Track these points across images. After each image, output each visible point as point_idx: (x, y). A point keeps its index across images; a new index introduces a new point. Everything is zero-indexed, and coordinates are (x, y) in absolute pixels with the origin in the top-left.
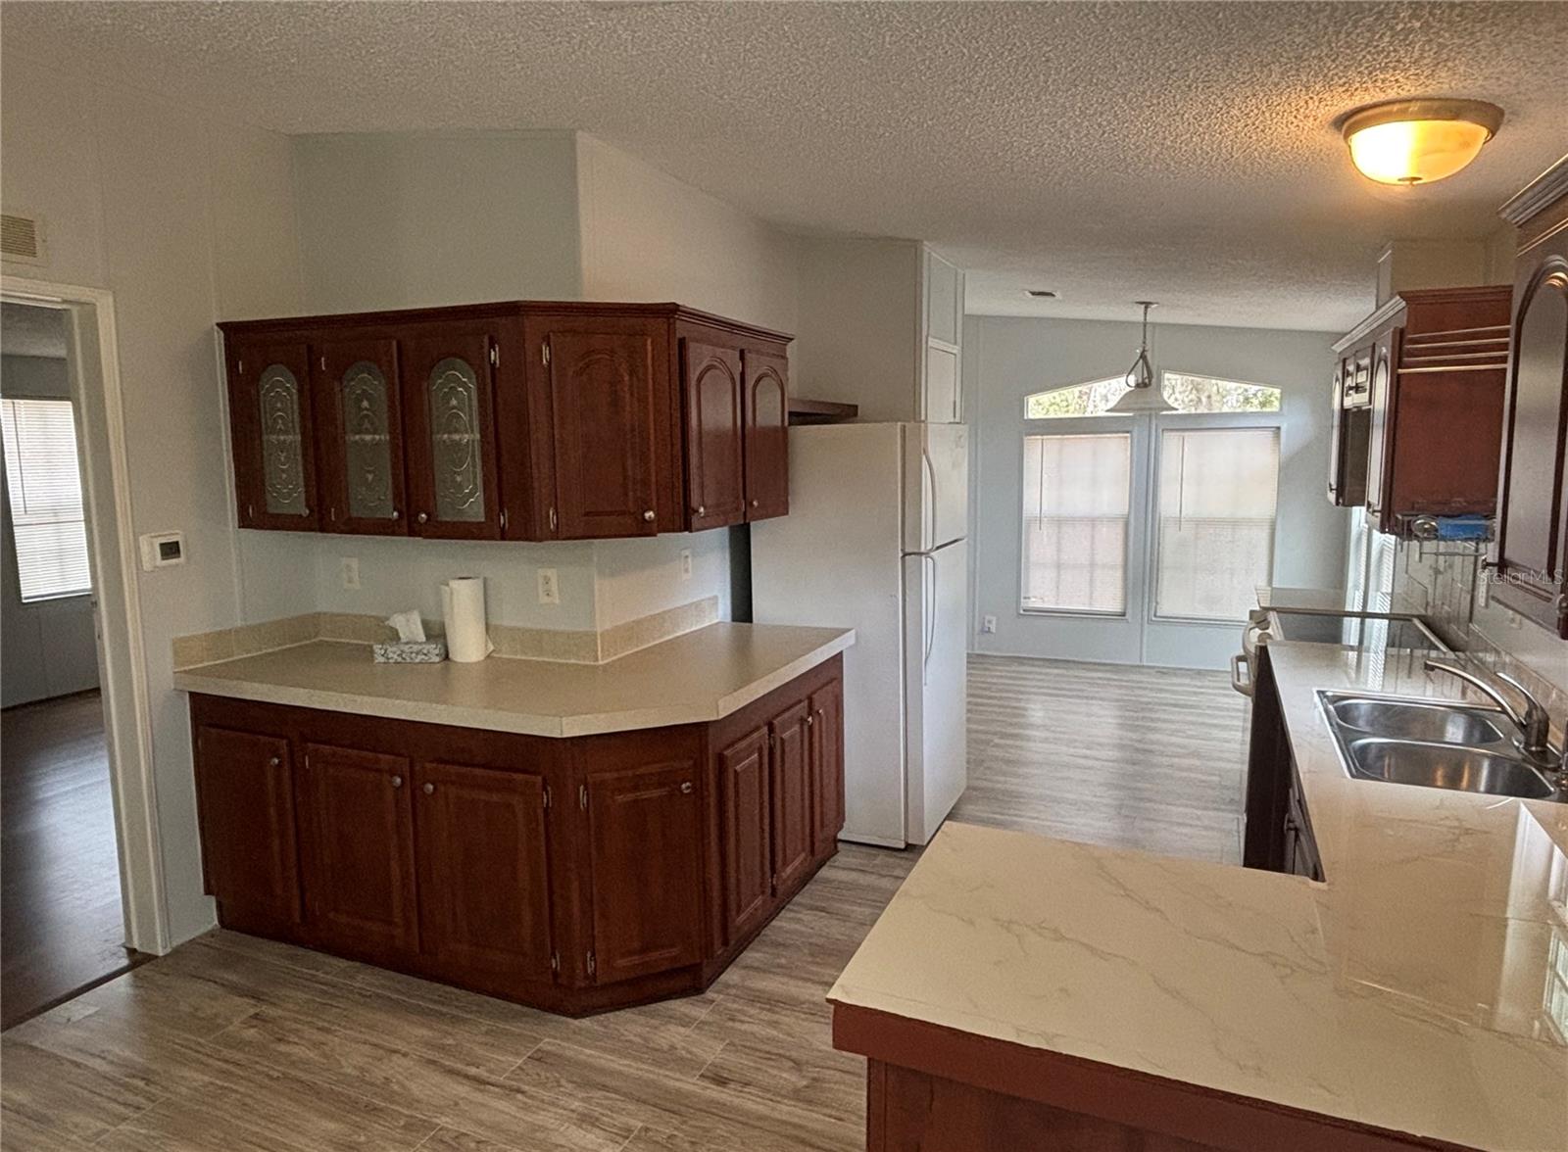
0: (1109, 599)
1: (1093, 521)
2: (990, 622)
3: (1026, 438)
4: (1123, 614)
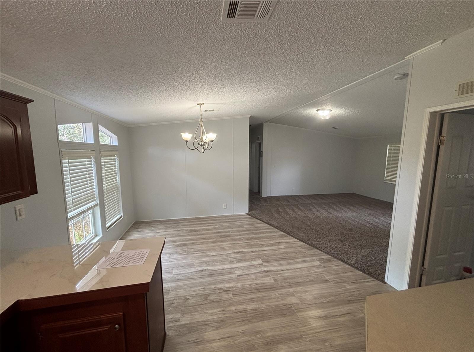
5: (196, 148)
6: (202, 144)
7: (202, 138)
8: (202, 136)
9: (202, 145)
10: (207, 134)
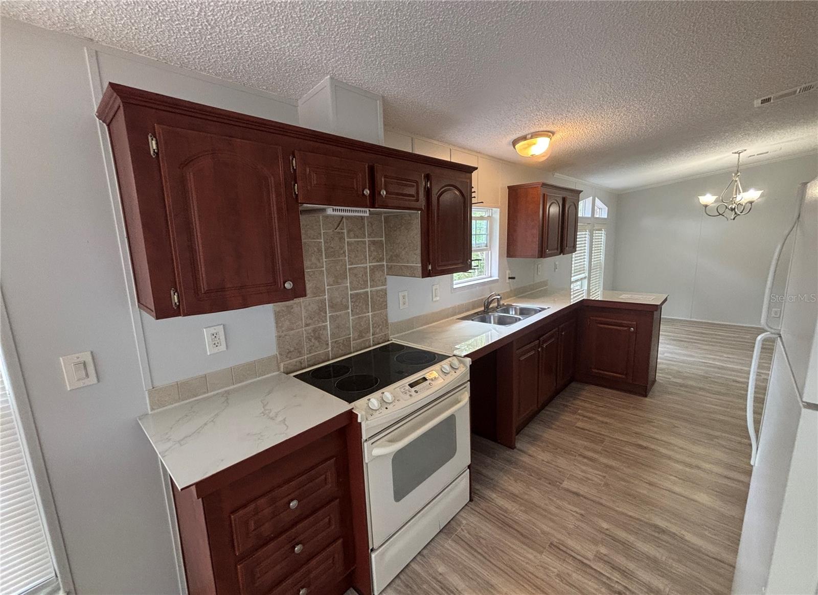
5: (720, 214)
6: (733, 207)
7: (734, 199)
8: (735, 196)
9: (733, 209)
10: (745, 193)
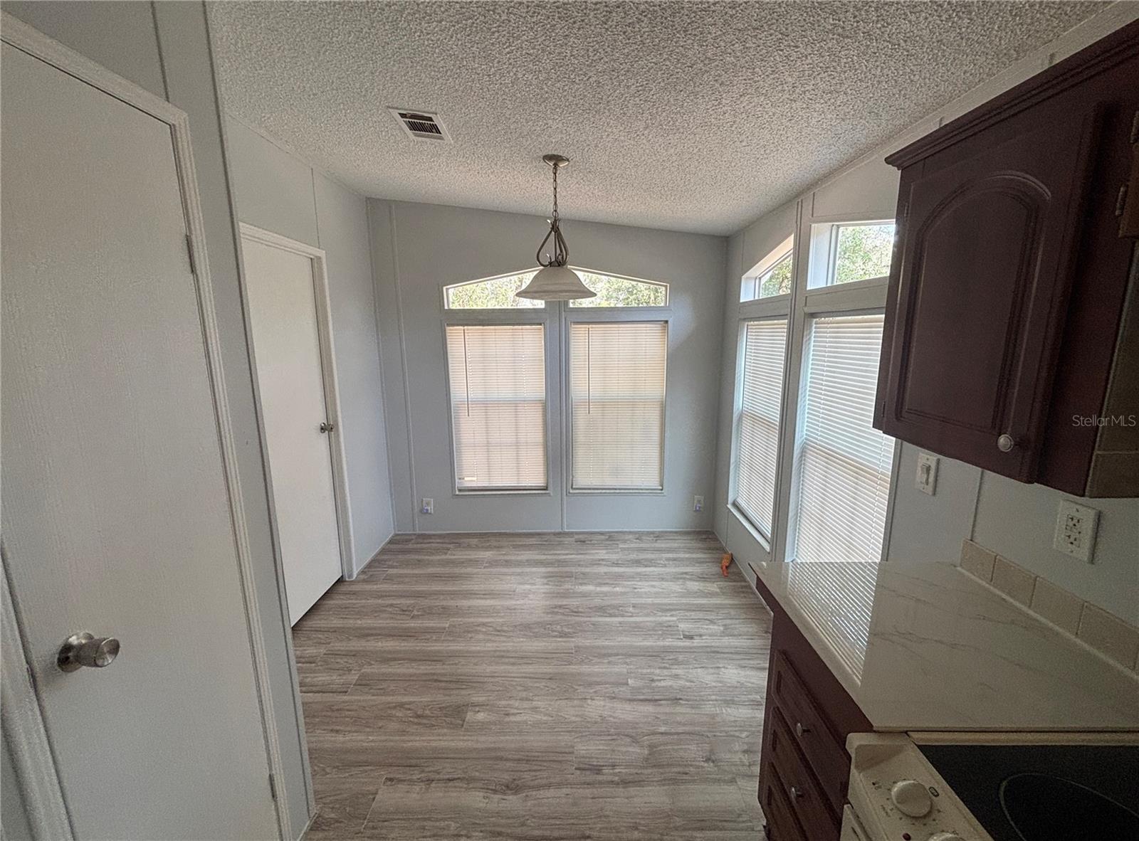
0: (533, 475)
1: (515, 404)
2: (428, 504)
3: (448, 328)
4: (546, 488)
